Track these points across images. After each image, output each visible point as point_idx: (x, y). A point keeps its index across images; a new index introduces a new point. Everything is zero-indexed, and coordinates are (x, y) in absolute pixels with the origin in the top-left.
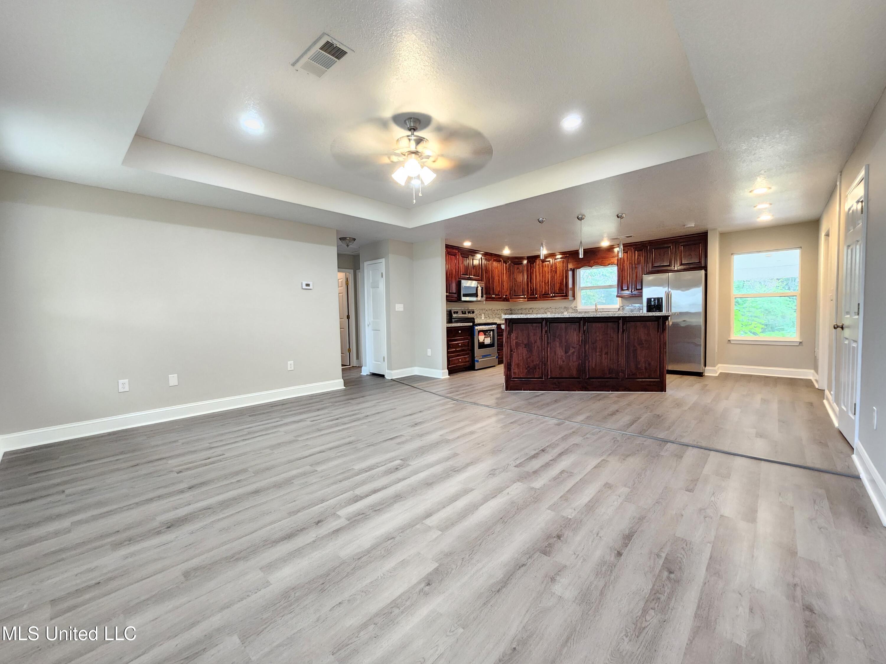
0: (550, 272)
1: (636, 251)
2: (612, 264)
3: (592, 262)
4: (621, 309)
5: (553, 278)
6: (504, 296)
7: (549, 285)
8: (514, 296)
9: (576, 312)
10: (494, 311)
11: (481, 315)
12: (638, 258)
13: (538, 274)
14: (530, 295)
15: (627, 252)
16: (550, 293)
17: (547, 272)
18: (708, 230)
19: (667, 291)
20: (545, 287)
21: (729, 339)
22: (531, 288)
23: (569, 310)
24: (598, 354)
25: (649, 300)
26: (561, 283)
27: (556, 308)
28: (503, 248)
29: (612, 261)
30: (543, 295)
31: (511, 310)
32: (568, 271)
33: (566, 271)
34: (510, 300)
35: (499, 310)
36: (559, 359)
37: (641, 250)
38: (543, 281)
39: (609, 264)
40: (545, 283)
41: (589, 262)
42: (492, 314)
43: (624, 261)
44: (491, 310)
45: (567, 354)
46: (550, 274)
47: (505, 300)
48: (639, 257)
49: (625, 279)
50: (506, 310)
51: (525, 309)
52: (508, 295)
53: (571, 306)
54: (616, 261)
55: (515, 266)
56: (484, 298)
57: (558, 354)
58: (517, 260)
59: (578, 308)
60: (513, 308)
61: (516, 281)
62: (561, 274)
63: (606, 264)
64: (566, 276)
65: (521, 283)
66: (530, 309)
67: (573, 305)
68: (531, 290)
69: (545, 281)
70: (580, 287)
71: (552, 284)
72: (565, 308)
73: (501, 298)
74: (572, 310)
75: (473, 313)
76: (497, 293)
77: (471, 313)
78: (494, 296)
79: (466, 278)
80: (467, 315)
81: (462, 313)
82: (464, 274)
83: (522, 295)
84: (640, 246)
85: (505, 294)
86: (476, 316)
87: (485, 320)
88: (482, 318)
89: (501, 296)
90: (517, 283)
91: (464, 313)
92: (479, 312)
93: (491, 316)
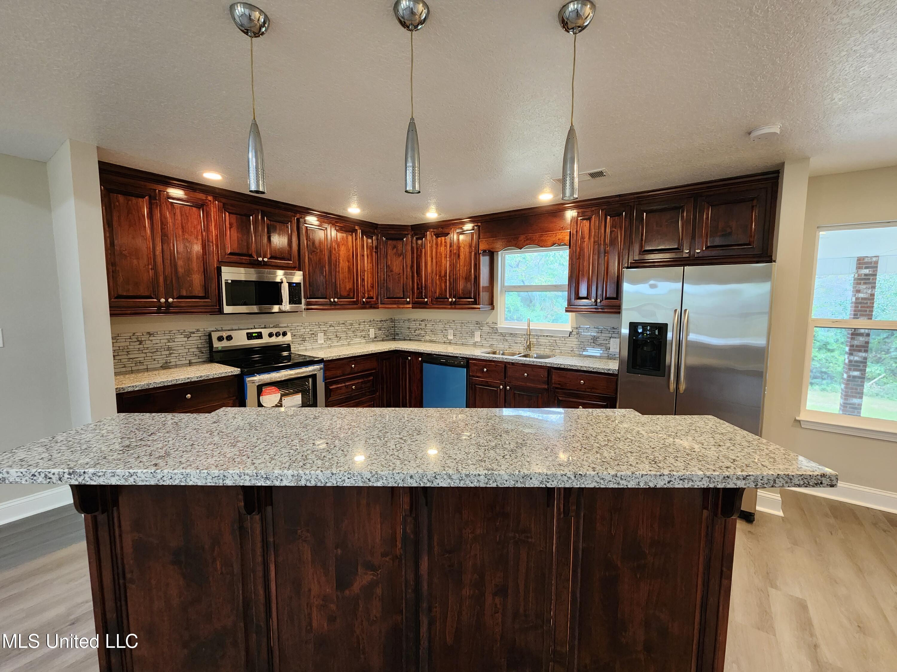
0: (448, 256)
1: (608, 217)
2: (558, 243)
3: (522, 237)
4: (574, 333)
5: (453, 266)
6: (364, 300)
7: (446, 280)
8: (387, 298)
9: (496, 333)
10: (351, 324)
11: (316, 335)
12: (611, 232)
13: (429, 259)
14: (416, 299)
15: (589, 219)
16: (448, 297)
17: (443, 255)
19: (679, 310)
20: (440, 284)
21: (798, 418)
22: (418, 284)
23: (484, 328)
24: (466, 592)
25: (633, 326)
26: (466, 278)
27: (462, 323)
28: (346, 202)
29: (561, 237)
30: (437, 298)
31: (392, 322)
32: (479, 254)
33: (475, 254)
34: (380, 306)
35: (364, 322)
36: (314, 609)
37: (619, 214)
39: (553, 244)
40: (440, 276)
41: (517, 238)
42: (345, 331)
43: (583, 238)
44: (344, 324)
45: (347, 592)
46: (448, 259)
47: (368, 306)
48: (614, 229)
50: (381, 321)
51: (414, 321)
52: (375, 298)
53: (487, 321)
54: (567, 238)
55: (389, 242)
56: (303, 306)
57: (310, 590)
58: (393, 232)
59: (499, 326)
60: (396, 317)
61: (392, 271)
62: (467, 259)
63: (549, 243)
64: (475, 265)
65: (399, 274)
66: (422, 321)
67: (490, 320)
68: (418, 289)
69: (440, 272)
70: (503, 286)
71: (452, 280)
72: (477, 324)
73: (355, 303)
74: (488, 328)
75: (285, 334)
76: (345, 294)
77: (278, 334)
78: (336, 300)
79: (244, 261)
80: (266, 340)
81: (250, 336)
82: (237, 251)
83: (402, 296)
84: (617, 206)
85: (366, 295)
86: (301, 339)
87: (327, 345)
88: (319, 342)
89: (355, 300)
90: (392, 274)
91: (255, 336)
92: (311, 331)
93: (343, 335)
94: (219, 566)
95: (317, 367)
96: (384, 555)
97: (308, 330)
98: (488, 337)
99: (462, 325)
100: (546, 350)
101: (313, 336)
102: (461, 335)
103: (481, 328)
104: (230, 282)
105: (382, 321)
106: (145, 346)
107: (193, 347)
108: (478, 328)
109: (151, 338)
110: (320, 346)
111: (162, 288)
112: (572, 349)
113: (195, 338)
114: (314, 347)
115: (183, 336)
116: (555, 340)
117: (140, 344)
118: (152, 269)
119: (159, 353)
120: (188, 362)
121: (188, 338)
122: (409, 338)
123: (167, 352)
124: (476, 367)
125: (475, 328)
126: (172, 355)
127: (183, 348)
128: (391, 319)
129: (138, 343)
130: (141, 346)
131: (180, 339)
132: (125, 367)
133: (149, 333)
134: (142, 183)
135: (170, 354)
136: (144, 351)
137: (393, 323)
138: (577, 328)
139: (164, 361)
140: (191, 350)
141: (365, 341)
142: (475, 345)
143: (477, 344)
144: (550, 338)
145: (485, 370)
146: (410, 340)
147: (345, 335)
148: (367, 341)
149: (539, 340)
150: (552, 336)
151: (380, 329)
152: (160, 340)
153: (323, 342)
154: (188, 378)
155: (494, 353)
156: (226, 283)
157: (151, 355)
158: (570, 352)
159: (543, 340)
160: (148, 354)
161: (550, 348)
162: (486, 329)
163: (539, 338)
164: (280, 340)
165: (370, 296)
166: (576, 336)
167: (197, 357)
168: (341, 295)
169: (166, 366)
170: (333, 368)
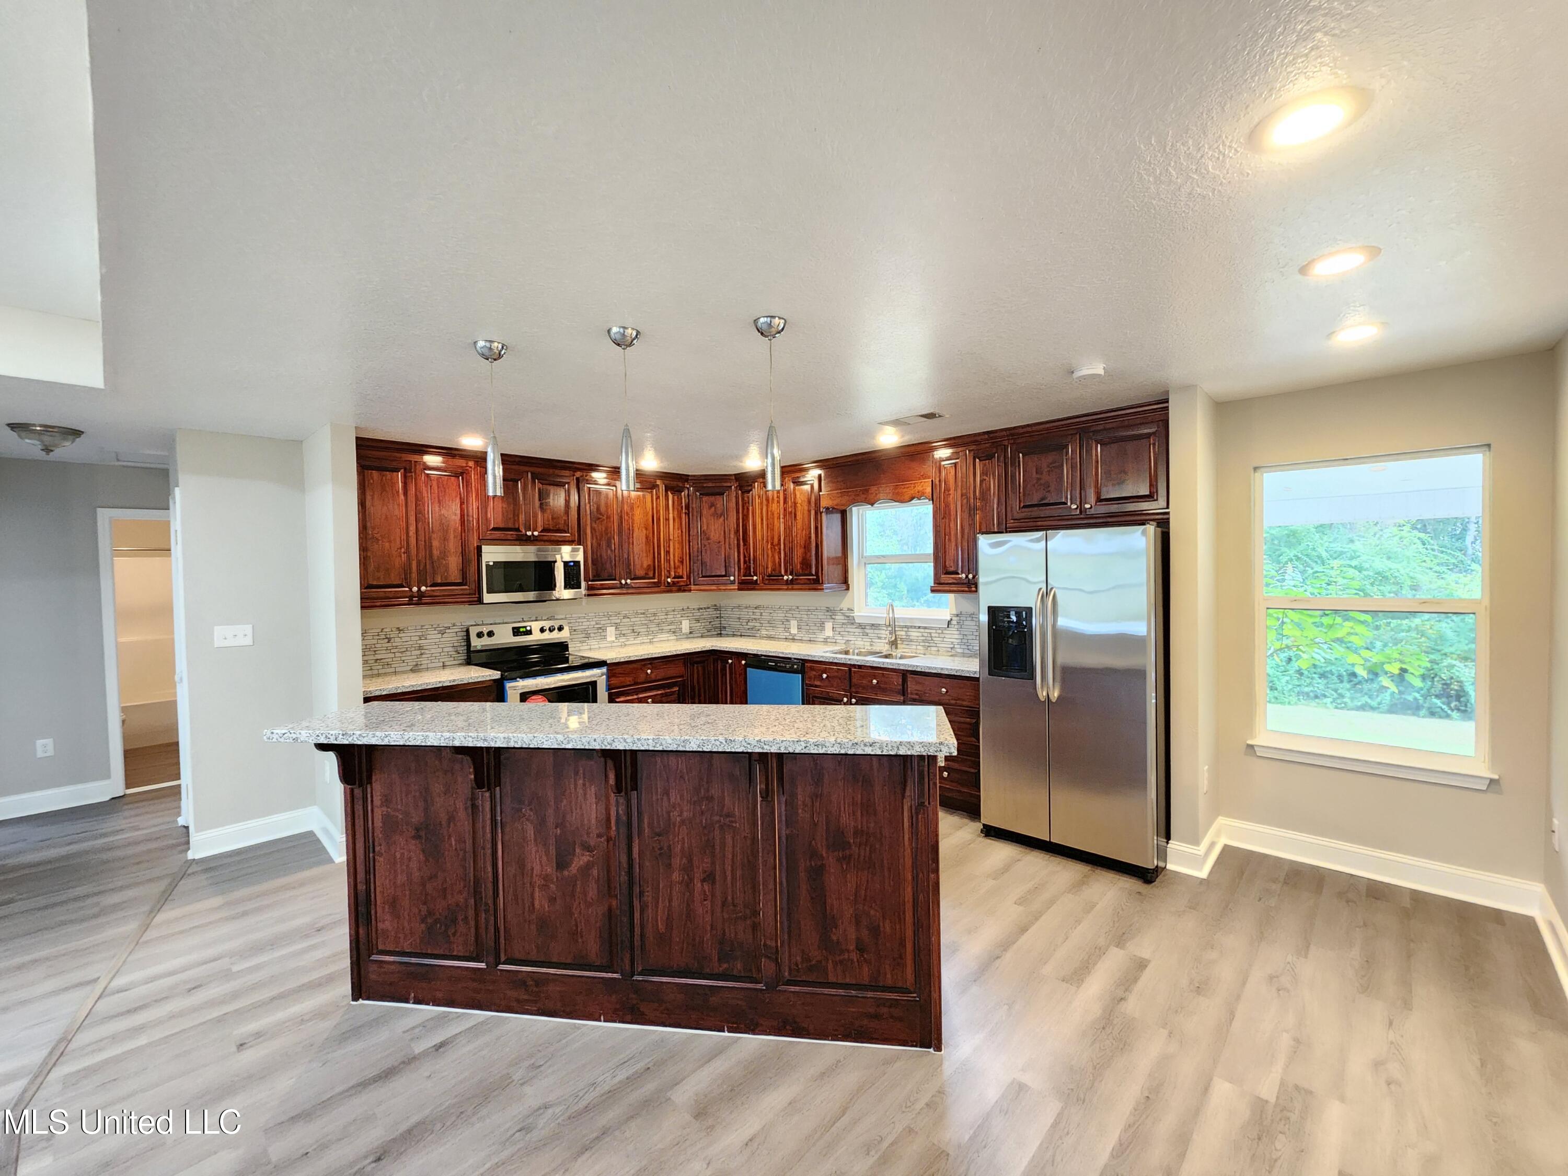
0: (782, 516)
1: (977, 460)
2: (919, 496)
3: (873, 489)
4: (954, 622)
5: (788, 529)
6: (669, 580)
7: (780, 549)
8: (703, 577)
9: (852, 624)
10: (655, 615)
11: (605, 630)
12: (981, 481)
13: (758, 520)
14: (744, 576)
15: (955, 464)
16: (783, 573)
17: (776, 516)
18: (1167, 392)
19: (1044, 589)
20: (773, 556)
21: (1250, 742)
22: (745, 557)
23: (837, 617)
25: (993, 612)
27: (809, 610)
29: (920, 488)
30: (769, 576)
31: (716, 609)
32: (821, 513)
33: (816, 513)
34: (693, 587)
35: (674, 611)
36: (537, 889)
37: (990, 457)
38: (769, 538)
39: (912, 499)
40: (772, 544)
41: (867, 491)
42: (645, 624)
43: (947, 489)
44: (644, 614)
45: (566, 873)
46: (782, 520)
47: (674, 588)
48: (985, 477)
49: (950, 540)
50: (698, 609)
51: (746, 607)
52: (685, 577)
53: (841, 606)
54: (929, 490)
55: (705, 499)
56: (583, 590)
57: (532, 869)
58: (710, 485)
59: (856, 614)
60: (723, 603)
61: (708, 539)
62: (806, 520)
63: (907, 497)
64: (816, 528)
65: (719, 542)
66: (756, 608)
67: (844, 605)
68: (745, 562)
69: (773, 538)
70: (861, 556)
71: (787, 549)
72: (828, 611)
73: (657, 585)
74: (843, 618)
75: (560, 629)
76: (641, 573)
77: (551, 630)
78: (629, 581)
79: (509, 537)
80: (537, 637)
81: (516, 632)
82: (501, 526)
83: (724, 573)
84: (987, 445)
85: (673, 574)
86: (584, 635)
87: (619, 644)
88: (609, 639)
89: (656, 580)
90: (709, 544)
91: (523, 632)
92: (597, 624)
93: (643, 630)
94: (453, 843)
95: (596, 671)
96: (599, 836)
97: (594, 623)
98: (843, 629)
99: (809, 613)
100: (918, 647)
101: (600, 631)
102: (808, 627)
103: (833, 617)
104: (491, 564)
105: (701, 609)
106: (394, 644)
107: (448, 645)
108: (828, 617)
109: (400, 635)
110: (610, 645)
111: (414, 575)
112: (952, 646)
113: (451, 635)
114: (601, 646)
115: (436, 632)
116: (930, 633)
117: (388, 642)
118: (404, 553)
119: (408, 653)
120: (442, 664)
121: (443, 634)
122: (739, 634)
123: (418, 652)
124: (814, 673)
125: (825, 617)
126: (423, 656)
127: (437, 646)
128: (715, 606)
129: (387, 640)
130: (390, 644)
131: (434, 636)
132: (371, 669)
133: (398, 628)
134: (398, 455)
135: (422, 654)
136: (392, 651)
137: (719, 612)
138: (957, 615)
139: (414, 663)
140: (446, 650)
141: (675, 637)
142: (826, 641)
143: (828, 640)
144: (922, 630)
145: (825, 676)
146: (741, 636)
147: (645, 630)
148: (678, 637)
149: (909, 633)
150: (925, 628)
151: (698, 621)
152: (410, 637)
153: (614, 639)
154: (440, 682)
155: (847, 653)
156: (487, 566)
157: (400, 655)
158: (950, 650)
159: (914, 634)
160: (397, 655)
161: (923, 644)
162: (840, 618)
163: (910, 630)
164: (555, 636)
165: (677, 574)
166: (956, 627)
167: (452, 659)
168: (635, 575)
169: (416, 669)
170: (621, 674)
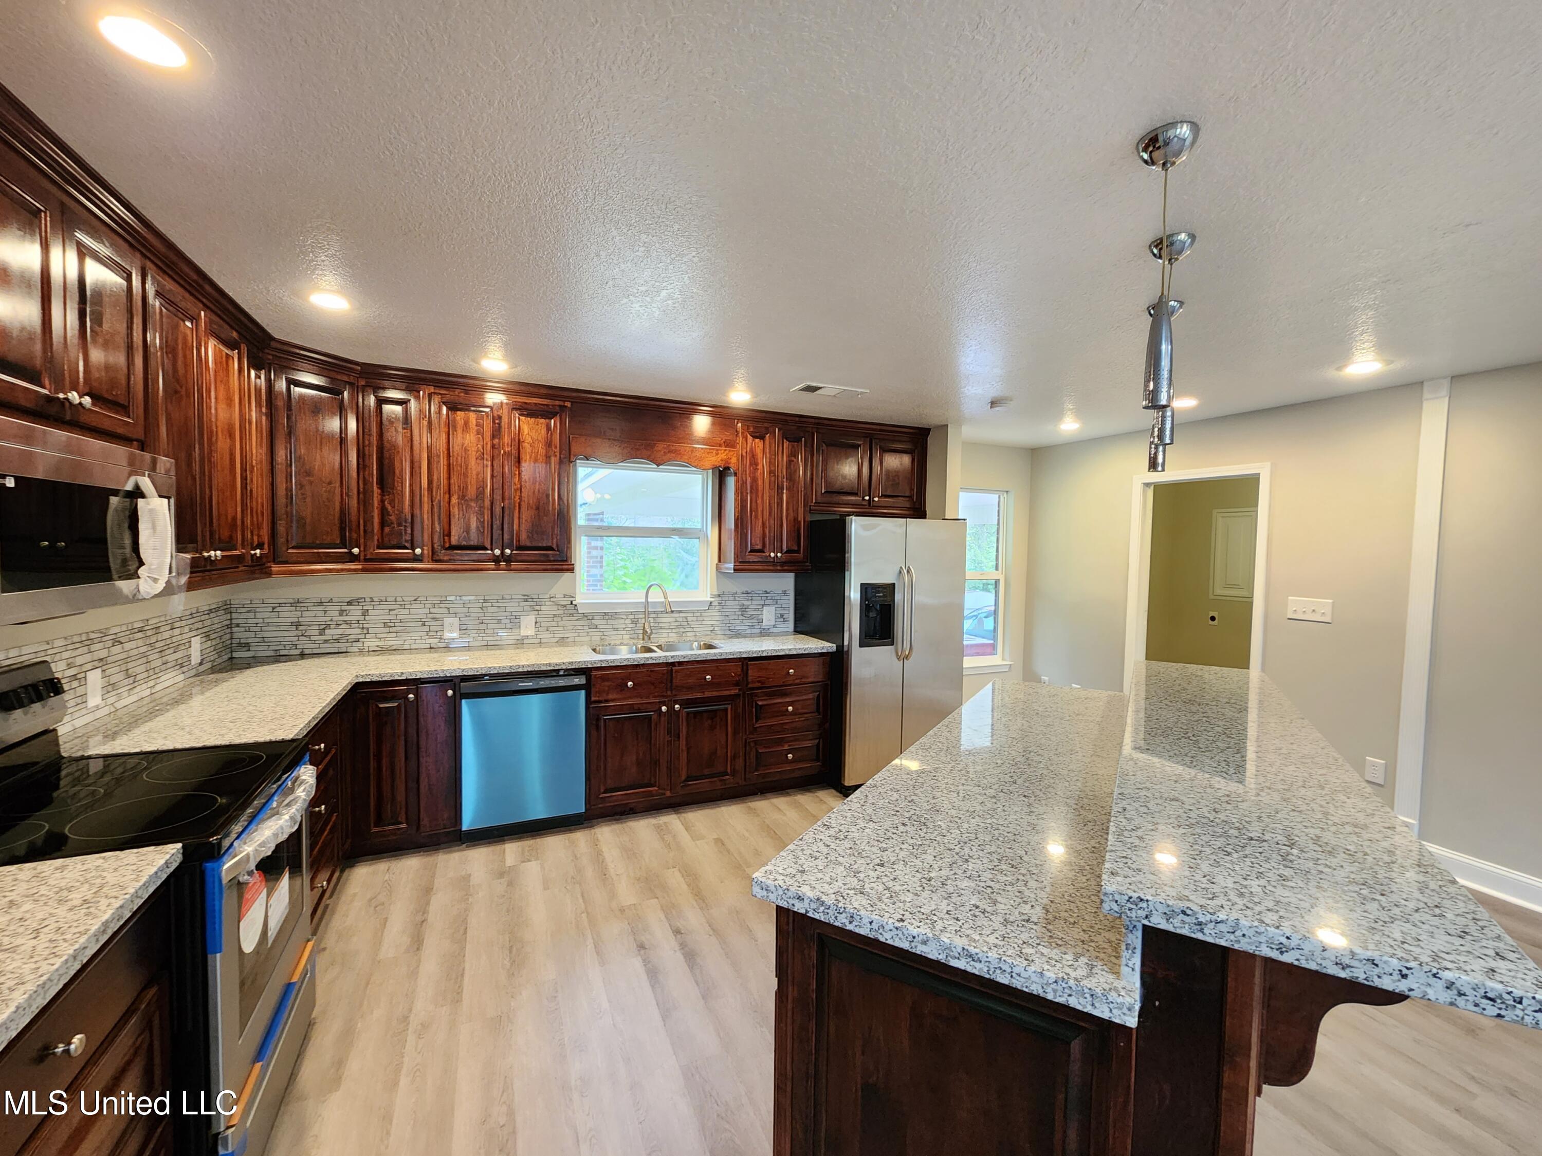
1: (785, 441)
3: (661, 446)
4: (715, 603)
5: (502, 480)
6: (254, 553)
8: (297, 546)
9: (572, 615)
11: (82, 681)
12: (789, 462)
13: (425, 455)
16: (486, 547)
19: (904, 568)
20: (465, 516)
22: (385, 513)
23: (543, 608)
25: (865, 589)
26: (538, 508)
27: (485, 601)
30: (452, 547)
31: (227, 611)
32: (570, 463)
34: (275, 568)
35: (181, 619)
37: (798, 440)
38: (455, 488)
46: (487, 463)
47: (257, 570)
48: (793, 459)
51: (321, 603)
52: (266, 546)
53: (552, 592)
54: (734, 460)
59: (578, 600)
67: (557, 590)
68: (385, 523)
71: (497, 509)
72: (526, 600)
74: (555, 607)
76: (225, 534)
78: (216, 553)
83: (338, 542)
93: (141, 669)
98: (555, 624)
99: (485, 605)
100: (671, 635)
101: (76, 685)
102: (484, 626)
103: (538, 608)
105: (211, 611)
108: (528, 608)
112: (711, 629)
116: (686, 618)
122: (298, 652)
124: (607, 683)
125: (520, 609)
128: (227, 603)
138: (719, 596)
141: (183, 676)
142: (520, 643)
143: (525, 641)
144: (677, 615)
145: (630, 684)
146: (303, 656)
147: (144, 669)
148: (187, 675)
149: (659, 620)
150: (680, 612)
158: (709, 633)
159: (666, 620)
161: (677, 630)
162: (547, 609)
163: (659, 616)
166: (717, 608)
